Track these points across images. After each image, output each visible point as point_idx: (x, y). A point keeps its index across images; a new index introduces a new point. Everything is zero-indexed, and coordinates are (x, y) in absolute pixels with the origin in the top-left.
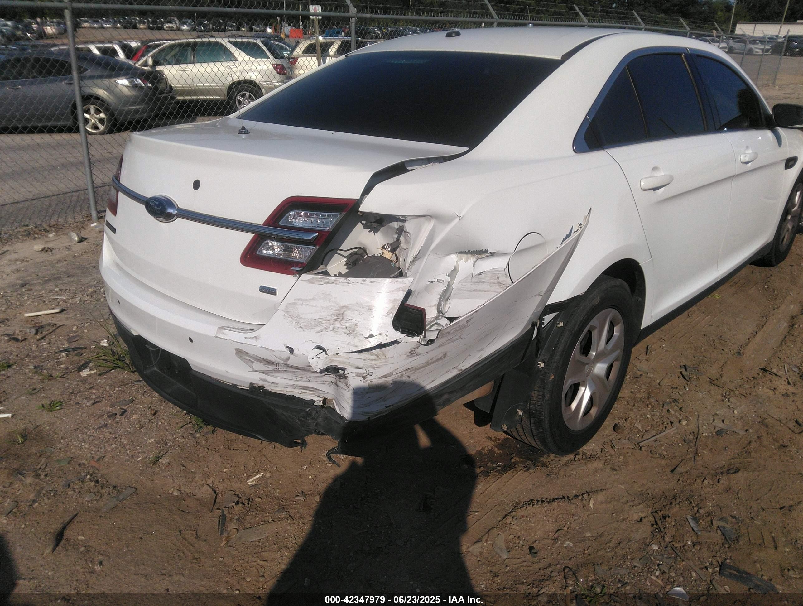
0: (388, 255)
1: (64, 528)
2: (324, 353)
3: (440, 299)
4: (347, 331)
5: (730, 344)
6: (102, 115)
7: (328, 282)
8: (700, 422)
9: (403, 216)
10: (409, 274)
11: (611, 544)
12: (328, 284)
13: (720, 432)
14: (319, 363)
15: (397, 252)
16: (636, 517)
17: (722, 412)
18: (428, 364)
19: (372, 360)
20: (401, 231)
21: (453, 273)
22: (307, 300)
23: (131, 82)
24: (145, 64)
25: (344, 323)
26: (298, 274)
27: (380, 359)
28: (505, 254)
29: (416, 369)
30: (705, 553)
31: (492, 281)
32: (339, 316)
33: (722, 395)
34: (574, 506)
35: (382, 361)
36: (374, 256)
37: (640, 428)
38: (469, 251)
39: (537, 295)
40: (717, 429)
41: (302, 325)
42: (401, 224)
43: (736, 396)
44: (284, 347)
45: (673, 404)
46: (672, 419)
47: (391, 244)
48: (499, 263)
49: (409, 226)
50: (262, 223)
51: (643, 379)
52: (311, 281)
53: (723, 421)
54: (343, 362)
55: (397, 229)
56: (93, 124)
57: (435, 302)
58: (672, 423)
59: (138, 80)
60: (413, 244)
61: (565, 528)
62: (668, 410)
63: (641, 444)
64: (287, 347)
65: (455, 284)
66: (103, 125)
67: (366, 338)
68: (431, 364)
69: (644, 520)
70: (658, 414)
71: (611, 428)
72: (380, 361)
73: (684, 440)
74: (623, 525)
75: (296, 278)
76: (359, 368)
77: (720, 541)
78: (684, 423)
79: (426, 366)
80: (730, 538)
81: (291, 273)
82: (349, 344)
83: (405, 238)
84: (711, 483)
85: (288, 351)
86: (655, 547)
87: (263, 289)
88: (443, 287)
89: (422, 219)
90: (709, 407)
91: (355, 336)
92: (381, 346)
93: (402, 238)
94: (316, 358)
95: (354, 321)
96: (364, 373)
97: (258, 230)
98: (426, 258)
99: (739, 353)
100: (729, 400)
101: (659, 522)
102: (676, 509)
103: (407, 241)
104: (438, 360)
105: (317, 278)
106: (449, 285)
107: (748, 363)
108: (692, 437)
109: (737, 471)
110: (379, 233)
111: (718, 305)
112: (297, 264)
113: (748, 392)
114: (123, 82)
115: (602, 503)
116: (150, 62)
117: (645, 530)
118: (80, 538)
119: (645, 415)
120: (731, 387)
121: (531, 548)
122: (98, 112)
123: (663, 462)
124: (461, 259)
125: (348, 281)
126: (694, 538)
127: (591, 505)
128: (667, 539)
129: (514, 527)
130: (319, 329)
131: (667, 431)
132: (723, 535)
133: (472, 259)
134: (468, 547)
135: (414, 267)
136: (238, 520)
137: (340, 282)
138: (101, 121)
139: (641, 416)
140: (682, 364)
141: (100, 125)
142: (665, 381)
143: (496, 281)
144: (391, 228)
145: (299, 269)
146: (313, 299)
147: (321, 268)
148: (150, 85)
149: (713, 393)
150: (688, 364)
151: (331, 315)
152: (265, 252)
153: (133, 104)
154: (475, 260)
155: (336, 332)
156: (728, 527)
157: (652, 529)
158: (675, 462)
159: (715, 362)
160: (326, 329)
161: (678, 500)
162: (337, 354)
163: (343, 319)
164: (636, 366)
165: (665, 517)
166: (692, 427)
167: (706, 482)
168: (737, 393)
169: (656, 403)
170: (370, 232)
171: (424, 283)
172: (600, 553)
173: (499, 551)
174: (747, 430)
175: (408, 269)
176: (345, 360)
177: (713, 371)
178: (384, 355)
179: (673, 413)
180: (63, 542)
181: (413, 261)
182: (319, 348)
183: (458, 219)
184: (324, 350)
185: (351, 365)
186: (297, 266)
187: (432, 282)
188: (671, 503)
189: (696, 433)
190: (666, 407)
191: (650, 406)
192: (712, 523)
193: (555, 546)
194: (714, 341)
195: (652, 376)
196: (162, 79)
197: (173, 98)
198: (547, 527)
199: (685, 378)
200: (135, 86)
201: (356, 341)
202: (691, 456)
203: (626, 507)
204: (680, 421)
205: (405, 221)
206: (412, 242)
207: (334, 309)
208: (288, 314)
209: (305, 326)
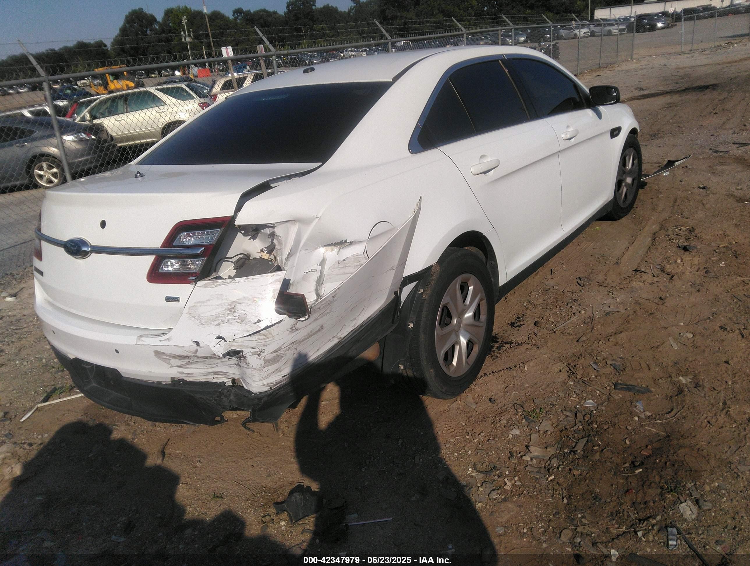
0: (266, 256)
1: (164, 448)
2: (223, 341)
3: (316, 285)
4: (239, 321)
5: (610, 258)
6: (55, 170)
7: (219, 285)
8: (594, 310)
9: (271, 224)
10: (286, 268)
11: (543, 387)
12: (219, 286)
13: (607, 314)
14: (220, 349)
15: (274, 252)
16: (557, 370)
17: (609, 301)
18: (309, 336)
19: (262, 339)
20: (273, 235)
21: (322, 263)
22: (204, 302)
23: (76, 138)
24: (83, 119)
25: (236, 314)
26: (195, 282)
27: (268, 338)
28: (361, 242)
29: (300, 342)
30: (604, 380)
31: (355, 264)
32: (231, 310)
33: (607, 291)
34: (515, 371)
35: (270, 339)
36: (255, 258)
37: (553, 320)
38: (332, 243)
39: (391, 270)
40: (606, 312)
41: (203, 322)
42: (271, 230)
43: (617, 290)
44: (192, 342)
45: (574, 302)
46: (574, 311)
47: (267, 248)
48: (358, 250)
49: (278, 231)
50: (159, 246)
51: (551, 290)
52: (205, 286)
53: (609, 307)
54: (241, 346)
55: (269, 235)
56: (47, 179)
57: (313, 288)
58: (574, 314)
59: (83, 134)
60: (285, 245)
61: (511, 385)
62: (571, 307)
63: (555, 330)
64: (194, 342)
65: (326, 271)
66: (57, 179)
67: (255, 323)
68: (311, 336)
69: (562, 371)
70: (564, 310)
71: (533, 324)
72: (268, 340)
73: (584, 323)
74: (549, 376)
75: (193, 286)
76: (253, 348)
77: (613, 373)
78: (583, 312)
79: (308, 338)
80: (620, 370)
81: (189, 282)
82: (242, 330)
83: (277, 240)
84: (604, 342)
85: (195, 345)
86: (571, 383)
87: (169, 299)
88: (316, 275)
89: (288, 224)
90: (599, 300)
91: (246, 323)
92: (267, 328)
93: (275, 241)
94: (217, 346)
95: (244, 312)
96: (258, 352)
97: (157, 253)
98: (298, 254)
99: (617, 263)
100: (612, 294)
101: (572, 369)
102: (582, 360)
103: (280, 243)
104: (317, 332)
105: (209, 283)
106: (321, 273)
107: (624, 268)
108: (589, 320)
109: (621, 332)
110: (257, 240)
111: (599, 234)
112: (192, 274)
113: (625, 286)
114: (69, 138)
115: (533, 366)
116: (88, 117)
117: (564, 375)
118: (177, 452)
119: (555, 312)
120: (613, 285)
121: (490, 399)
122: (50, 167)
123: (571, 337)
124: (327, 251)
125: (234, 281)
126: (596, 374)
127: (526, 369)
128: (578, 377)
129: (476, 390)
130: (216, 323)
131: (572, 319)
132: (615, 368)
133: (335, 250)
134: (449, 406)
135: (289, 263)
136: (286, 421)
137: (228, 283)
138: (55, 175)
139: (553, 314)
140: (577, 277)
141: (53, 179)
142: (567, 290)
143: (358, 264)
144: (265, 234)
145: (194, 278)
146: (209, 300)
147: (214, 275)
148: (93, 137)
149: (601, 291)
150: (582, 276)
151: (225, 310)
152: (166, 269)
153: (82, 156)
154: (338, 250)
155: (231, 323)
156: (617, 363)
157: (568, 374)
158: (579, 336)
159: (600, 272)
160: (222, 321)
161: (583, 355)
162: (234, 340)
163: (235, 311)
164: (544, 284)
165: (575, 366)
166: (589, 313)
167: (601, 343)
168: (618, 288)
169: (562, 304)
170: (250, 239)
171: (301, 274)
172: (536, 393)
173: (470, 405)
174: (626, 309)
175: (285, 265)
176: (240, 344)
177: (600, 278)
178: (271, 334)
179: (574, 307)
180: (167, 455)
181: (288, 258)
182: (219, 337)
183: (317, 219)
184: (223, 338)
185: (247, 347)
186: (192, 276)
187: (307, 273)
188: (579, 358)
189: (592, 317)
190: (569, 305)
191: (558, 307)
192: (607, 364)
193: (506, 396)
194: (598, 258)
195: (557, 287)
196: (103, 130)
197: (114, 146)
198: (499, 387)
199: (580, 285)
200: (81, 140)
201: (247, 327)
202: (590, 330)
203: (549, 366)
204: (580, 312)
205: (274, 227)
206: (283, 243)
207: (227, 304)
208: (192, 316)
209: (206, 322)
